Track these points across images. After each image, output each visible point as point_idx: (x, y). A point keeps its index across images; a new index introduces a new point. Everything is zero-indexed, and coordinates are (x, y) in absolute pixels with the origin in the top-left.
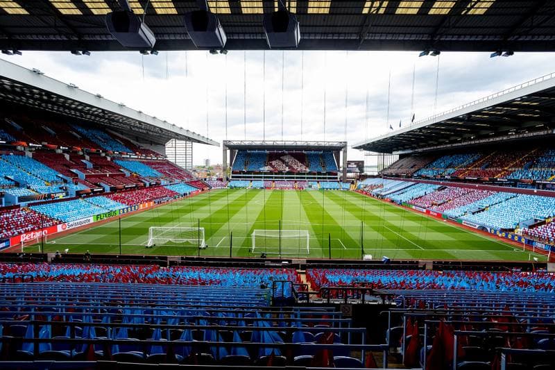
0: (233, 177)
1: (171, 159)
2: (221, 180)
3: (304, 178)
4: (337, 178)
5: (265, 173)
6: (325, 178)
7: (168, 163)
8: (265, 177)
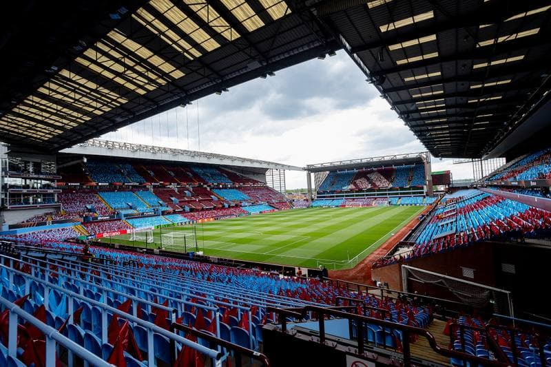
0: (318, 197)
1: (269, 185)
2: (307, 200)
3: (386, 194)
4: (423, 193)
5: (346, 192)
6: (410, 193)
7: (267, 188)
8: (346, 196)
